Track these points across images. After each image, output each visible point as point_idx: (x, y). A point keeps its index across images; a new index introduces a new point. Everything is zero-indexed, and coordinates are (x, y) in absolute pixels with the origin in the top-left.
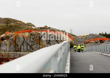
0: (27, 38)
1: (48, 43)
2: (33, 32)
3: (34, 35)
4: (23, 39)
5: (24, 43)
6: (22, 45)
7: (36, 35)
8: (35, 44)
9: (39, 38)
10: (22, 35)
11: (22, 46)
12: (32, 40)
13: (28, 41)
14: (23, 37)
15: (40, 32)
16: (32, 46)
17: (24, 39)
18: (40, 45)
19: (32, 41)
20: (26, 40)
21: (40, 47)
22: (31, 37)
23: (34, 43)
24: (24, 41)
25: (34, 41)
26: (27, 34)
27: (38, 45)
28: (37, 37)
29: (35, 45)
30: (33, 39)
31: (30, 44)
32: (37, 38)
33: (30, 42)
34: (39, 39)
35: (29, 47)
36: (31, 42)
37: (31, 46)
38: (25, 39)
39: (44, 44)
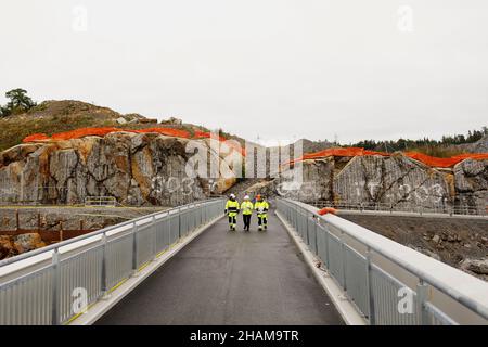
0: (90, 154)
1: (160, 168)
2: (113, 135)
3: (113, 145)
4: (76, 157)
5: (79, 173)
6: (72, 177)
7: (119, 145)
8: (113, 175)
9: (129, 153)
10: (73, 146)
11: (70, 181)
12: (103, 160)
13: (91, 164)
14: (76, 152)
15: (132, 134)
16: (104, 183)
17: (78, 159)
18: (132, 176)
19: (104, 166)
20: (83, 163)
21: (133, 184)
22: (102, 153)
23: (111, 171)
24: (76, 166)
25: (112, 164)
26: (90, 142)
27: (126, 176)
28: (120, 150)
29: (115, 178)
30: (108, 157)
31: (98, 174)
32: (121, 154)
33: (96, 167)
34: (129, 158)
35: (92, 184)
36: (100, 168)
37: (102, 181)
38: (82, 157)
39: (146, 174)
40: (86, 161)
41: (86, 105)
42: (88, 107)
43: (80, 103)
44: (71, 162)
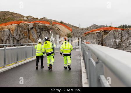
0: (14, 31)
1: (39, 36)
2: (22, 24)
3: (22, 27)
4: (9, 32)
5: (10, 38)
6: (8, 39)
7: (25, 27)
8: (23, 38)
9: (28, 30)
10: (8, 28)
11: (7, 41)
12: (19, 33)
13: (15, 34)
14: (9, 30)
15: (29, 23)
16: (20, 41)
18: (29, 38)
19: (20, 35)
20: (12, 34)
21: (30, 41)
22: (19, 30)
23: (22, 37)
24: (9, 35)
25: (22, 34)
26: (14, 26)
27: (28, 38)
28: (25, 29)
29: (23, 40)
30: (21, 32)
31: (18, 38)
32: (25, 30)
33: (17, 35)
34: (28, 32)
35: (15, 42)
36: (18, 36)
37: (19, 41)
38: (11, 32)
39: (34, 38)
40: (13, 33)
41: (11, 13)
42: (12, 14)
43: (9, 12)
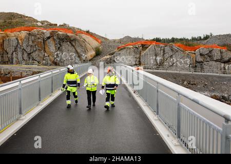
0: (24, 40)
1: (59, 48)
2: (35, 31)
3: (36, 36)
4: (17, 41)
5: (18, 49)
6: (15, 51)
7: (38, 36)
9: (44, 40)
10: (15, 36)
11: (14, 53)
12: (31, 43)
13: (24, 45)
14: (17, 39)
15: (45, 31)
16: (32, 54)
17: (18, 42)
18: (45, 51)
19: (31, 46)
20: (21, 44)
21: (46, 55)
22: (30, 40)
23: (35, 49)
24: (17, 46)
25: (35, 45)
26: (24, 34)
27: (42, 51)
28: (39, 38)
29: (37, 52)
30: (33, 42)
31: (28, 50)
32: (40, 40)
33: (27, 46)
34: (44, 43)
35: (26, 55)
36: (29, 47)
37: (30, 53)
38: (20, 41)
39: (52, 51)
41: (21, 15)
42: (22, 16)
43: (18, 14)
44: (15, 43)
